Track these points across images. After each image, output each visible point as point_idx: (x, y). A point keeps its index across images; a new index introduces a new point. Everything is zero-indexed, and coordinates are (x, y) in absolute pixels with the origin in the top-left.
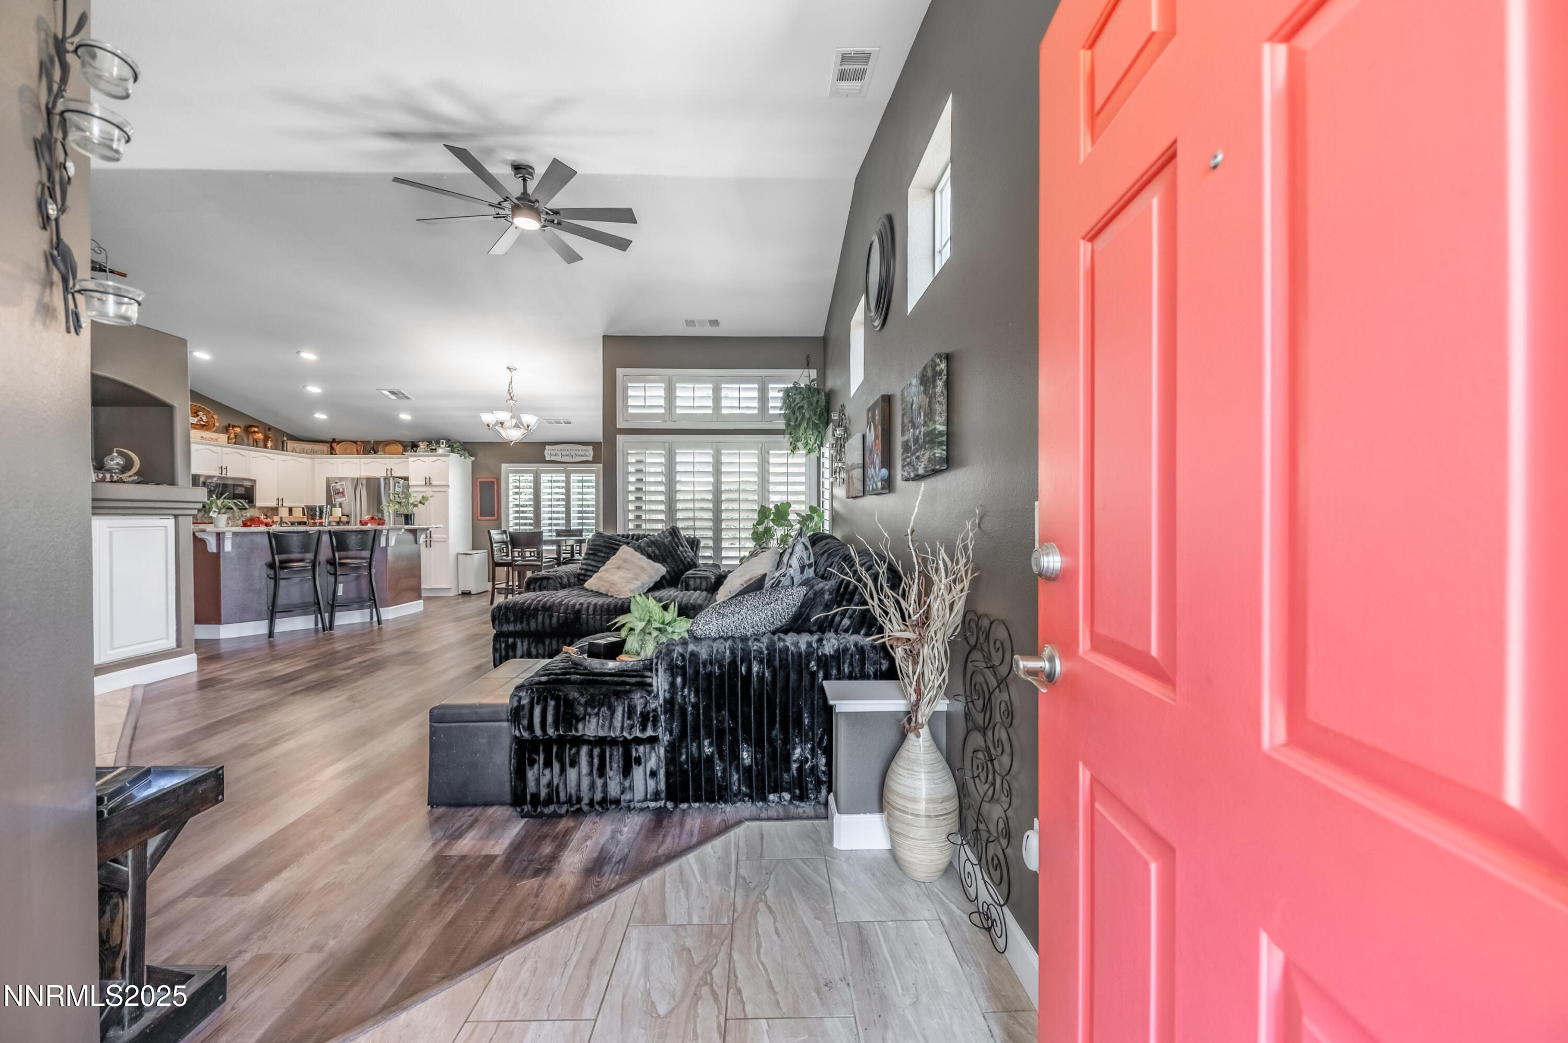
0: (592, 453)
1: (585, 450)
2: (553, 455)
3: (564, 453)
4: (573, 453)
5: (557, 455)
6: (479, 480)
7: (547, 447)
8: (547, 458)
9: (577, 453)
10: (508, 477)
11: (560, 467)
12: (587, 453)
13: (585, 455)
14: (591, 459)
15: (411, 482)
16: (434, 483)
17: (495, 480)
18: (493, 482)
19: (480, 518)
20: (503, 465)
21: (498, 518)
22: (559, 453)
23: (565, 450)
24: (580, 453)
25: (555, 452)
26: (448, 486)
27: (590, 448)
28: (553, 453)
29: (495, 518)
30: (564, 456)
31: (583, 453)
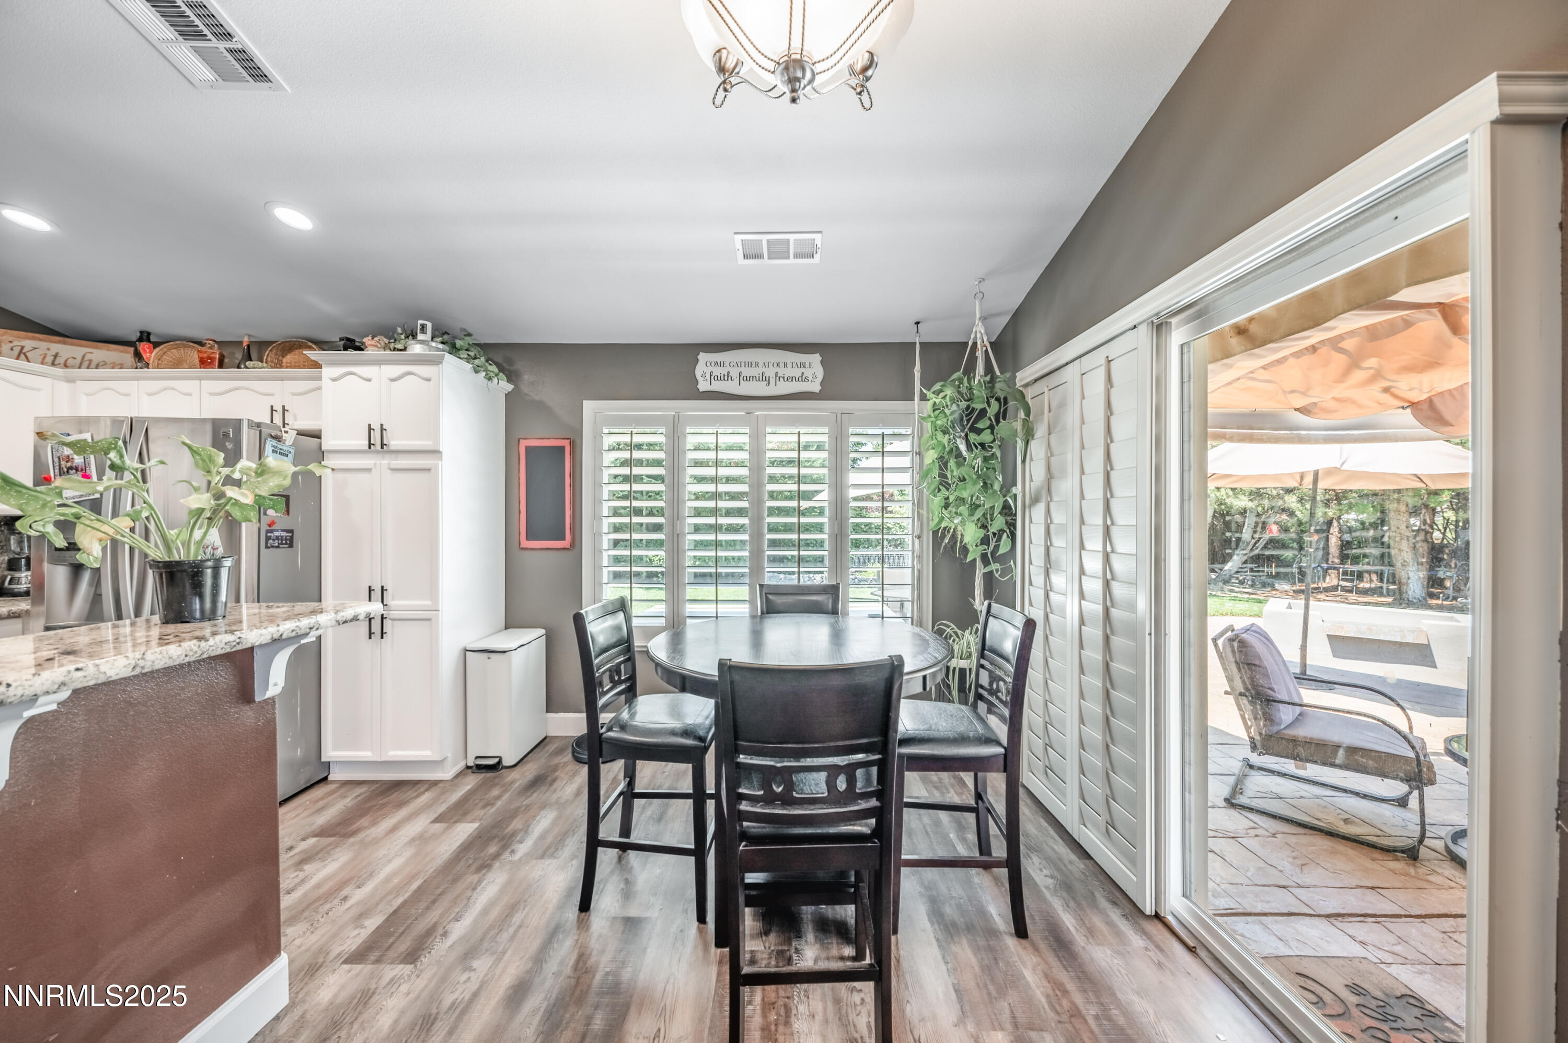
0: (820, 372)
1: (803, 365)
2: (718, 378)
3: (747, 372)
4: (770, 372)
5: (728, 377)
6: (524, 444)
7: (703, 357)
8: (703, 386)
9: (782, 371)
10: (598, 436)
11: (735, 409)
12: (808, 373)
13: (803, 378)
14: (815, 387)
15: (328, 443)
16: (394, 443)
17: (566, 443)
18: (562, 449)
19: (525, 543)
20: (589, 406)
21: (573, 545)
22: (734, 373)
23: (749, 365)
24: (789, 372)
25: (724, 371)
26: (436, 453)
27: (816, 358)
28: (717, 371)
29: (566, 543)
30: (749, 379)
31: (797, 373)
